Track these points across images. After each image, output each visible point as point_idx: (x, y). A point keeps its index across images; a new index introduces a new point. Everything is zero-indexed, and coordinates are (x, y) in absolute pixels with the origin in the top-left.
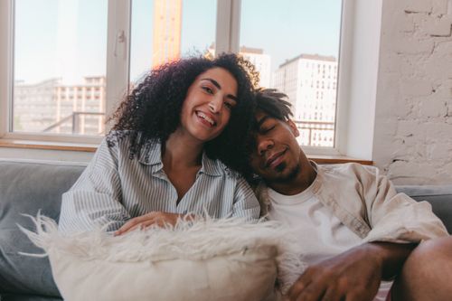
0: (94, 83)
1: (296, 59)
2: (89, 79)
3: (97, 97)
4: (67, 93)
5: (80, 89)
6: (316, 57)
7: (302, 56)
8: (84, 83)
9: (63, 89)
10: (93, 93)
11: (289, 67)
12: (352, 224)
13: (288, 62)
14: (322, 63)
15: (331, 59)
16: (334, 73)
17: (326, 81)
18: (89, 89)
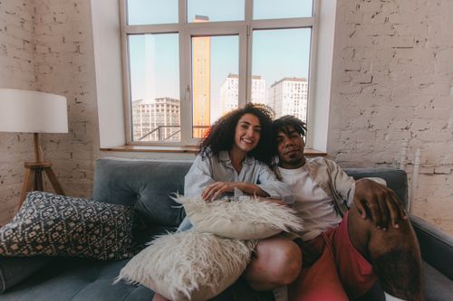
0: (161, 102)
1: (281, 81)
2: (158, 100)
3: (163, 110)
4: (146, 108)
5: (153, 106)
6: (295, 79)
7: (285, 79)
8: (155, 102)
9: (143, 106)
10: (160, 108)
11: (277, 86)
12: (322, 186)
13: (276, 83)
14: (298, 83)
15: (303, 80)
16: (305, 89)
17: (301, 93)
18: (158, 106)
